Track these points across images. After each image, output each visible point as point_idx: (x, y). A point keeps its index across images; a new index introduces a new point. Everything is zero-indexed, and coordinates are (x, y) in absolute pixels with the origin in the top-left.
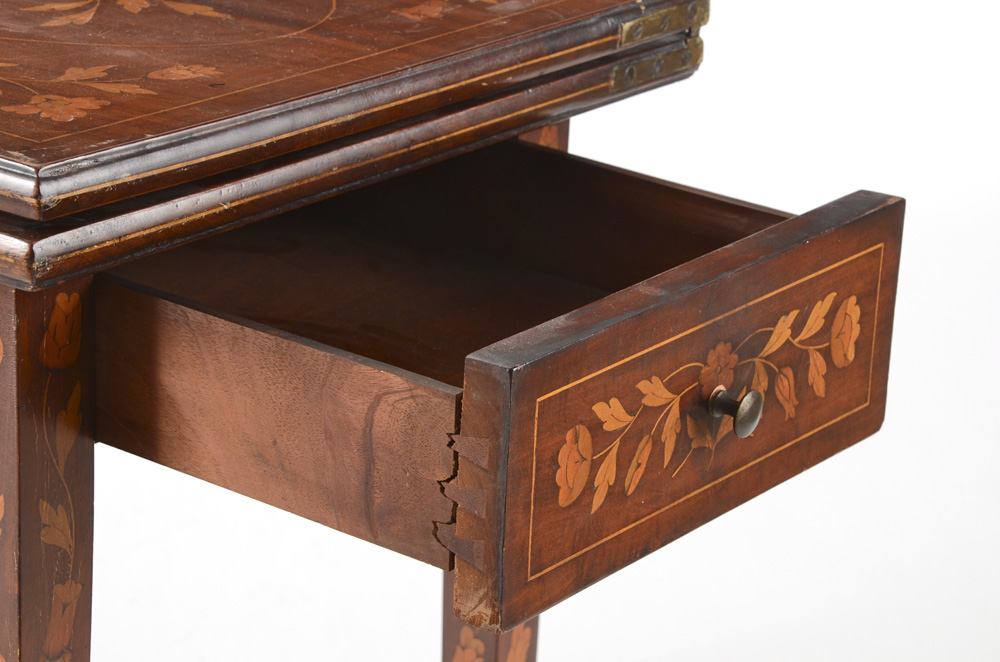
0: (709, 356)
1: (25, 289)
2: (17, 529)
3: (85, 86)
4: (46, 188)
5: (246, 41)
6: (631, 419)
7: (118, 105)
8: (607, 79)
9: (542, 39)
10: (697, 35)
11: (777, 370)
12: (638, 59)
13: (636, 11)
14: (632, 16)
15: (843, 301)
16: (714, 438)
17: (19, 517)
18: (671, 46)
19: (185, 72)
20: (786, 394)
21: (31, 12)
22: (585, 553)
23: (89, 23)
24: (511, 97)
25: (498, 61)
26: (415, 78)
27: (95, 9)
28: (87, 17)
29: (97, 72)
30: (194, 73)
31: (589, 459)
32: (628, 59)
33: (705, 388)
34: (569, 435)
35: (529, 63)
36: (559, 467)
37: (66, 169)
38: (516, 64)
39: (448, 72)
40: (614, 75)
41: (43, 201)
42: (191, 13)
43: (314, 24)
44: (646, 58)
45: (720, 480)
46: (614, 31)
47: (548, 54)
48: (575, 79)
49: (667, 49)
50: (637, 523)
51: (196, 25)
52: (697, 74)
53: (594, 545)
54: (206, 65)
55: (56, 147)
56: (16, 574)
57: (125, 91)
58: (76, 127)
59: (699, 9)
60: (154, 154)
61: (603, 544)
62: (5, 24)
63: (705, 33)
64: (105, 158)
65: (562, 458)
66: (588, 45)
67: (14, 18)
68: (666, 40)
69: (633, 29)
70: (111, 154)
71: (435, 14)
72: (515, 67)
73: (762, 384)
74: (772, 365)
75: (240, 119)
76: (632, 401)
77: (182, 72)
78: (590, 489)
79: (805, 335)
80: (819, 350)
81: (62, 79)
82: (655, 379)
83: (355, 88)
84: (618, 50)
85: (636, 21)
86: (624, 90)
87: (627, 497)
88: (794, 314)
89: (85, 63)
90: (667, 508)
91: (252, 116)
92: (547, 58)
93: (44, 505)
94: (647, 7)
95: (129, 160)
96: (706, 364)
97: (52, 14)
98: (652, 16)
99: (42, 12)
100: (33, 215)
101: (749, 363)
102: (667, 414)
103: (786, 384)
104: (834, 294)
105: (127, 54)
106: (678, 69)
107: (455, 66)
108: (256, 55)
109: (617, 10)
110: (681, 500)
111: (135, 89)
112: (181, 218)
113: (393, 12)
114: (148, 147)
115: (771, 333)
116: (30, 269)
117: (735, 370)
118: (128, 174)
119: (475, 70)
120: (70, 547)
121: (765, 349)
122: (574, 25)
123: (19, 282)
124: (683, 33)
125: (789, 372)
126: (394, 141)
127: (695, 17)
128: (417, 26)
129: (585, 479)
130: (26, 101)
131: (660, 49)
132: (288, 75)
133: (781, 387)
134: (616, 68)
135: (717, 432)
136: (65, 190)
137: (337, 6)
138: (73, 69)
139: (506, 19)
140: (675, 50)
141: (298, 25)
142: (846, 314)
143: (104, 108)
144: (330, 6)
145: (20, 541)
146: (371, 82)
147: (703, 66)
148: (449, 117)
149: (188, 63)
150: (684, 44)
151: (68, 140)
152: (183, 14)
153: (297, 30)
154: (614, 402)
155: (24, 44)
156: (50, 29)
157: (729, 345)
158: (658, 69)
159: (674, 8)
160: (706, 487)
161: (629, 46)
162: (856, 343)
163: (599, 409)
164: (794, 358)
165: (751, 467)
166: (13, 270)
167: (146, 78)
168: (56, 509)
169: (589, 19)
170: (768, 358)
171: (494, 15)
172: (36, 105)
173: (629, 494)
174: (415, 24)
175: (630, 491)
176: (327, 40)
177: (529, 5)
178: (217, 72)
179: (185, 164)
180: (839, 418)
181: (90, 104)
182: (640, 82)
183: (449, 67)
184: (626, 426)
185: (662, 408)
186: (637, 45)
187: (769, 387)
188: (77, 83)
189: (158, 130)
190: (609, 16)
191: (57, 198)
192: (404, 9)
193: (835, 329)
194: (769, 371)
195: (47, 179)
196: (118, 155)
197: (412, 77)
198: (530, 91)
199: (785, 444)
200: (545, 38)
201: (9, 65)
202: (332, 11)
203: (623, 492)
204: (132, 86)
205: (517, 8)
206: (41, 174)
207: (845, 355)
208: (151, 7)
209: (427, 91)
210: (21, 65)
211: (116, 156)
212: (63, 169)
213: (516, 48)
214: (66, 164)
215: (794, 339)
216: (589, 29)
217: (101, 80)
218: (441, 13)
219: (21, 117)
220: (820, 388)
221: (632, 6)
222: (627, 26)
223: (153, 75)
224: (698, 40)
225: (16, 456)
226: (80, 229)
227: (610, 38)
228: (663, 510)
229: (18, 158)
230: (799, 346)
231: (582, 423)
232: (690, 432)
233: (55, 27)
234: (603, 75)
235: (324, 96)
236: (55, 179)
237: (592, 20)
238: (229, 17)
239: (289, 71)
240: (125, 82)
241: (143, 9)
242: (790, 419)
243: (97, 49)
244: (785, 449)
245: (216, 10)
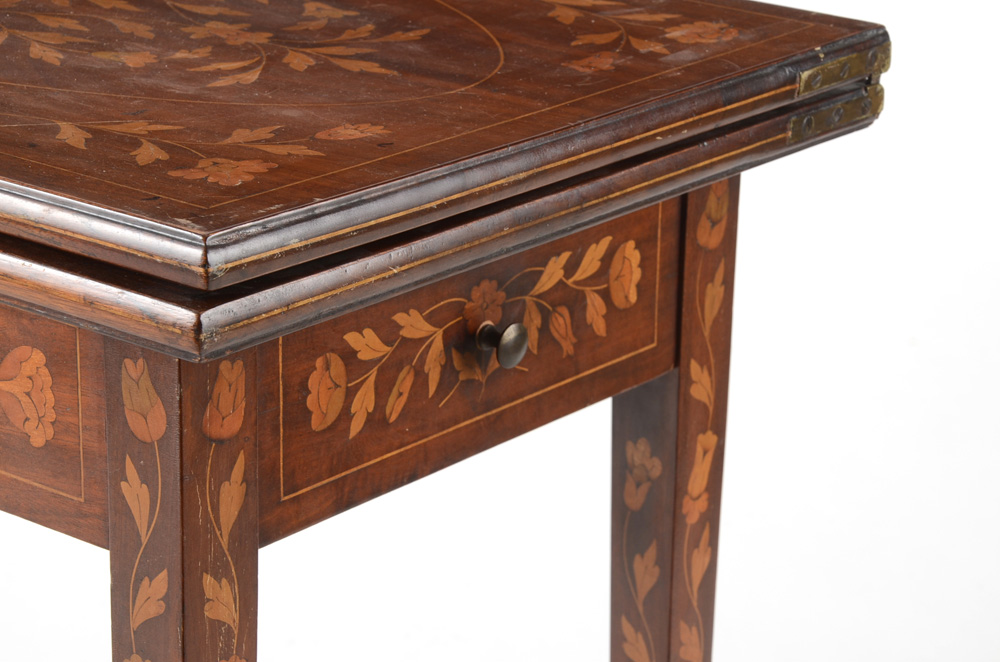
0: (473, 292)
1: (193, 360)
2: (181, 604)
3: (252, 149)
4: (213, 257)
5: (413, 98)
6: (388, 349)
7: (286, 168)
8: (784, 130)
9: (718, 90)
10: (878, 83)
11: (550, 308)
12: (817, 108)
13: (815, 59)
14: (810, 64)
15: (619, 246)
16: (484, 371)
17: (183, 592)
18: (850, 94)
19: (353, 132)
20: (563, 331)
21: (198, 73)
22: (345, 476)
23: (255, 83)
24: (685, 150)
25: (673, 113)
26: (588, 133)
27: (261, 67)
28: (253, 76)
29: (264, 133)
30: (362, 132)
31: (344, 386)
32: (806, 108)
33: (470, 323)
34: (319, 362)
35: (704, 115)
36: (309, 392)
37: (234, 236)
38: (692, 116)
39: (621, 127)
40: (792, 126)
41: (211, 270)
42: (357, 70)
43: (482, 78)
44: (824, 108)
45: (494, 411)
46: (792, 80)
47: (725, 105)
48: (751, 130)
49: (847, 97)
50: (402, 450)
51: (362, 82)
52: (876, 122)
53: (355, 469)
54: (373, 124)
55: (225, 214)
56: (180, 651)
57: (292, 152)
58: (244, 191)
59: (879, 56)
60: (323, 218)
61: (365, 468)
62: (172, 85)
63: (885, 80)
64: (273, 224)
65: (312, 383)
66: (765, 95)
67: (181, 79)
68: (845, 88)
69: (812, 78)
70: (280, 219)
71: (606, 67)
72: (691, 120)
73: (535, 321)
74: (545, 303)
75: (410, 180)
76: (389, 333)
77: (350, 132)
78: (346, 415)
79: (579, 275)
80: (597, 292)
81: (229, 141)
82: (412, 311)
83: (526, 145)
84: (796, 99)
85: (815, 69)
86: (803, 141)
87: (389, 424)
88: (566, 256)
89: (252, 125)
90: (435, 436)
91: (422, 177)
92: (723, 109)
93: (208, 580)
94: (826, 54)
95: (298, 225)
96: (470, 300)
97: (219, 73)
98: (831, 64)
99: (209, 72)
100: (200, 284)
101: (518, 301)
102: (429, 346)
103: (561, 323)
104: (610, 238)
105: (293, 113)
106: (858, 118)
107: (629, 121)
108: (425, 113)
109: (794, 58)
110: (451, 429)
111: (302, 151)
112: (350, 283)
113: (563, 64)
114: (317, 212)
115: (541, 273)
116: (198, 340)
117: (503, 306)
118: (297, 240)
119: (650, 123)
120: (234, 621)
121: (536, 288)
122: (751, 76)
123: (187, 354)
124: (862, 81)
125: (565, 311)
126: (567, 198)
127: (876, 64)
128: (588, 79)
129: (340, 405)
130: (192, 165)
131: (839, 98)
132: (458, 132)
133: (556, 325)
134: (794, 118)
135: (487, 365)
136: (233, 258)
137: (505, 60)
138: (239, 130)
139: (680, 70)
140: (855, 98)
141: (466, 80)
142: (624, 257)
143: (271, 171)
144: (498, 60)
145: (183, 617)
146: (543, 139)
147: (884, 114)
148: (623, 173)
149: (355, 122)
150: (864, 92)
151: (236, 205)
152: (349, 71)
153: (465, 85)
154: (368, 332)
155: (192, 106)
156: (217, 89)
157: (494, 283)
158: (837, 119)
159: (854, 55)
160: (478, 418)
161: (807, 95)
162: (638, 286)
163: (352, 338)
164: (569, 298)
165: (528, 401)
166: (180, 341)
167: (314, 139)
168: (220, 582)
169: (766, 68)
170: (539, 296)
171: (667, 66)
172: (203, 169)
173: (391, 421)
174: (586, 77)
175: (393, 419)
176: (496, 96)
177: (702, 55)
178: (385, 131)
179: (354, 228)
180: (624, 357)
181: (257, 167)
182: (819, 132)
183: (623, 121)
184: (384, 356)
185: (422, 340)
186: (815, 94)
187: (542, 324)
188: (243, 145)
189: (327, 194)
190: (787, 65)
191: (225, 267)
192: (574, 61)
193: (613, 271)
194: (542, 309)
195: (215, 247)
196: (286, 221)
197: (585, 133)
198: (706, 144)
199: (564, 379)
200: (721, 89)
201: (176, 128)
202: (500, 65)
203: (384, 421)
204: (299, 147)
205: (691, 57)
206: (209, 242)
207: (626, 297)
208: (316, 65)
209: (601, 147)
210: (188, 128)
211: (285, 221)
212: (231, 236)
213: (692, 100)
214: (234, 232)
215: (568, 278)
216: (766, 79)
217: (268, 141)
218: (613, 65)
219: (188, 182)
220: (600, 327)
221: (811, 54)
222: (805, 75)
223: (321, 135)
224: (879, 88)
225: (179, 529)
226: (248, 297)
227: (788, 88)
228: (431, 438)
229: (185, 225)
230: (574, 286)
231: (333, 351)
232: (457, 363)
233: (221, 88)
234: (781, 126)
235: (496, 155)
236: (223, 246)
237: (770, 70)
238: (395, 73)
239: (458, 128)
240: (292, 144)
241: (309, 66)
242: (569, 356)
243: (263, 109)
244: (565, 385)
245: (382, 66)
